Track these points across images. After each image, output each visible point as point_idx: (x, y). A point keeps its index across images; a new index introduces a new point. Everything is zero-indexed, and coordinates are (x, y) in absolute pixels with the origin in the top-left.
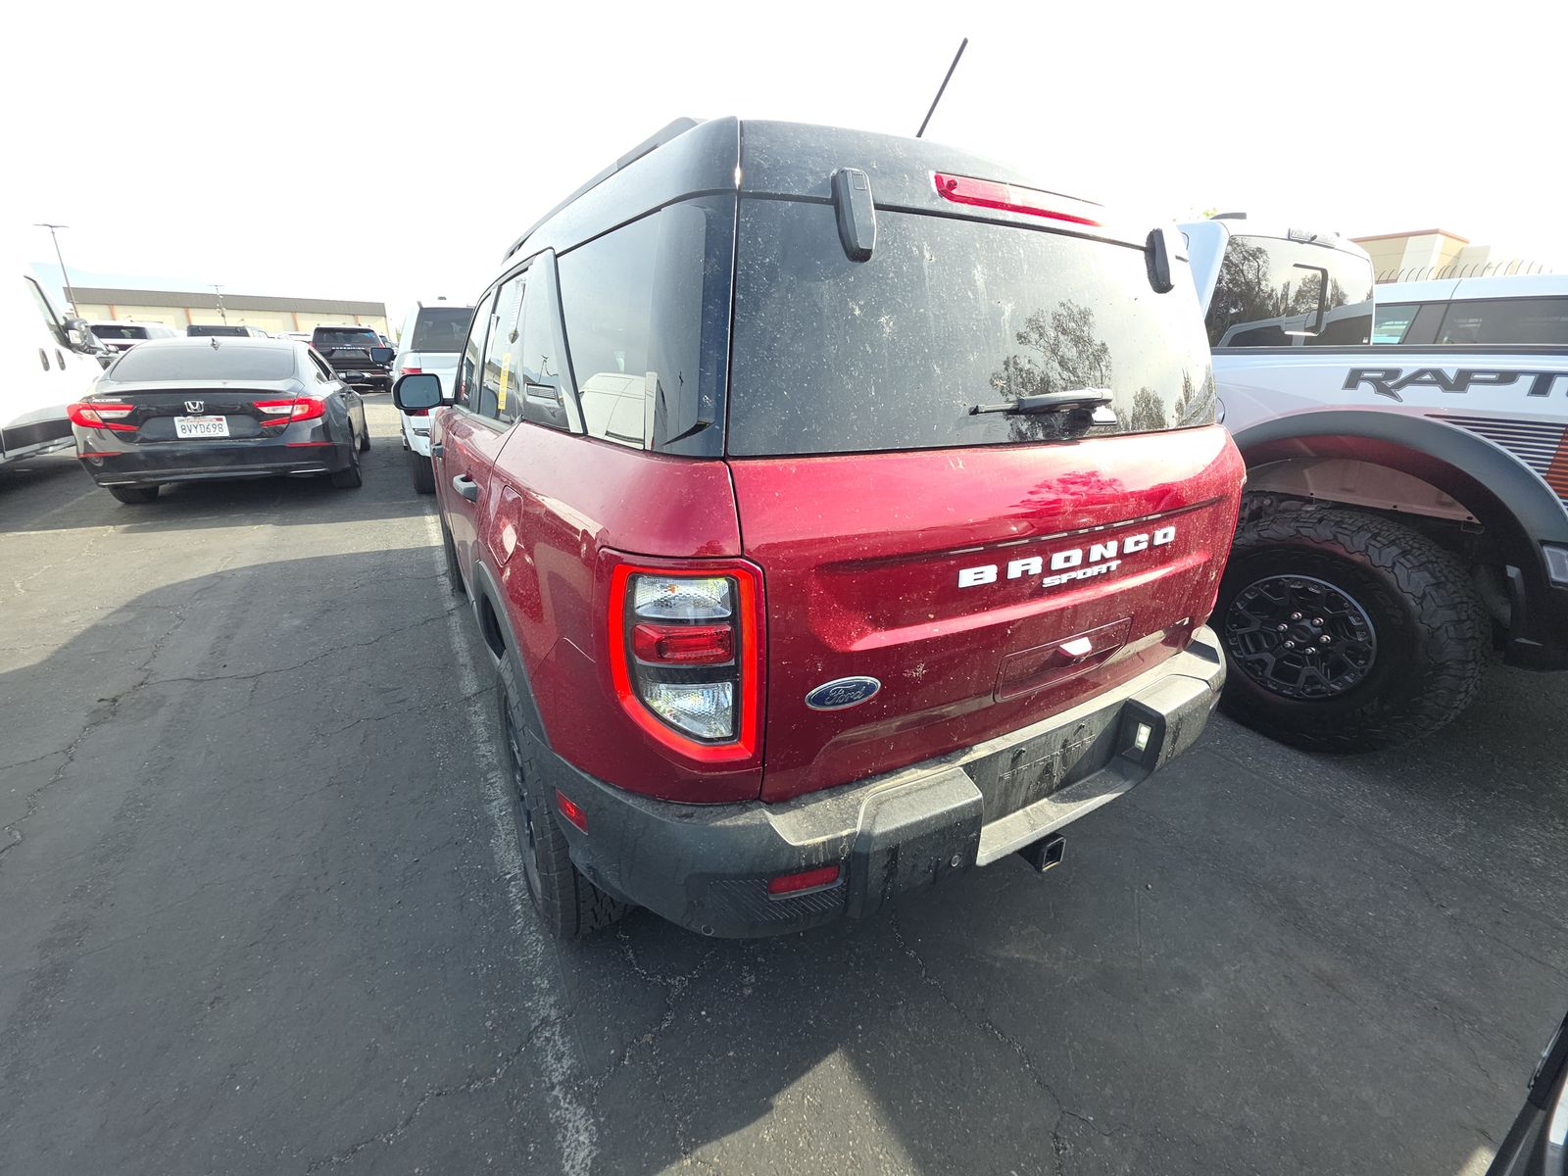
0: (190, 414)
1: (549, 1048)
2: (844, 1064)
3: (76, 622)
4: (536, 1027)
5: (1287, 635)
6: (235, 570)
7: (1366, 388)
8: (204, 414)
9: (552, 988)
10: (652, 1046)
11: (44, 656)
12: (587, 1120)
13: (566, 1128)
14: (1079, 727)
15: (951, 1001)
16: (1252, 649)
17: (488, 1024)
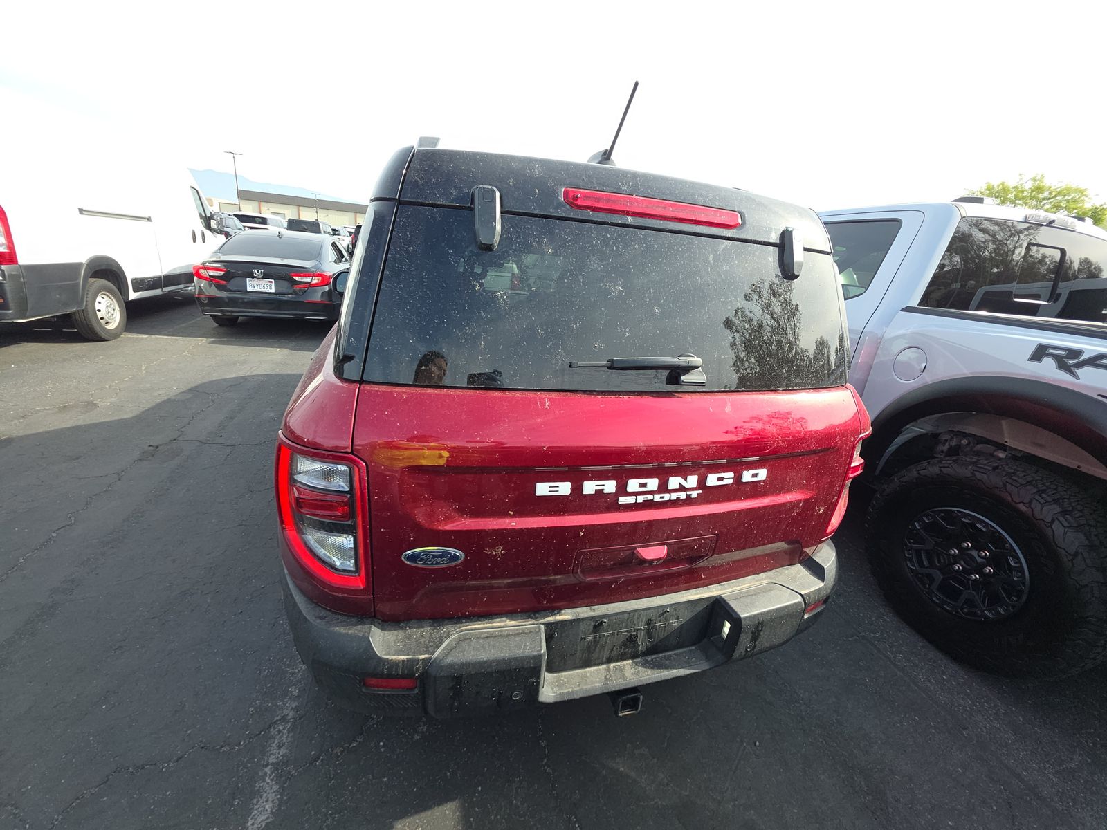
0: (255, 277)
1: (278, 737)
2: (456, 813)
3: (161, 395)
4: (277, 721)
5: (956, 559)
6: (254, 375)
7: (1048, 363)
8: (263, 278)
9: (298, 696)
10: (338, 757)
11: (135, 413)
12: (276, 795)
13: (261, 796)
14: (663, 612)
15: (555, 790)
16: (926, 563)
17: (251, 709)
